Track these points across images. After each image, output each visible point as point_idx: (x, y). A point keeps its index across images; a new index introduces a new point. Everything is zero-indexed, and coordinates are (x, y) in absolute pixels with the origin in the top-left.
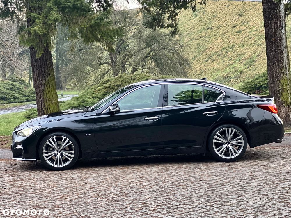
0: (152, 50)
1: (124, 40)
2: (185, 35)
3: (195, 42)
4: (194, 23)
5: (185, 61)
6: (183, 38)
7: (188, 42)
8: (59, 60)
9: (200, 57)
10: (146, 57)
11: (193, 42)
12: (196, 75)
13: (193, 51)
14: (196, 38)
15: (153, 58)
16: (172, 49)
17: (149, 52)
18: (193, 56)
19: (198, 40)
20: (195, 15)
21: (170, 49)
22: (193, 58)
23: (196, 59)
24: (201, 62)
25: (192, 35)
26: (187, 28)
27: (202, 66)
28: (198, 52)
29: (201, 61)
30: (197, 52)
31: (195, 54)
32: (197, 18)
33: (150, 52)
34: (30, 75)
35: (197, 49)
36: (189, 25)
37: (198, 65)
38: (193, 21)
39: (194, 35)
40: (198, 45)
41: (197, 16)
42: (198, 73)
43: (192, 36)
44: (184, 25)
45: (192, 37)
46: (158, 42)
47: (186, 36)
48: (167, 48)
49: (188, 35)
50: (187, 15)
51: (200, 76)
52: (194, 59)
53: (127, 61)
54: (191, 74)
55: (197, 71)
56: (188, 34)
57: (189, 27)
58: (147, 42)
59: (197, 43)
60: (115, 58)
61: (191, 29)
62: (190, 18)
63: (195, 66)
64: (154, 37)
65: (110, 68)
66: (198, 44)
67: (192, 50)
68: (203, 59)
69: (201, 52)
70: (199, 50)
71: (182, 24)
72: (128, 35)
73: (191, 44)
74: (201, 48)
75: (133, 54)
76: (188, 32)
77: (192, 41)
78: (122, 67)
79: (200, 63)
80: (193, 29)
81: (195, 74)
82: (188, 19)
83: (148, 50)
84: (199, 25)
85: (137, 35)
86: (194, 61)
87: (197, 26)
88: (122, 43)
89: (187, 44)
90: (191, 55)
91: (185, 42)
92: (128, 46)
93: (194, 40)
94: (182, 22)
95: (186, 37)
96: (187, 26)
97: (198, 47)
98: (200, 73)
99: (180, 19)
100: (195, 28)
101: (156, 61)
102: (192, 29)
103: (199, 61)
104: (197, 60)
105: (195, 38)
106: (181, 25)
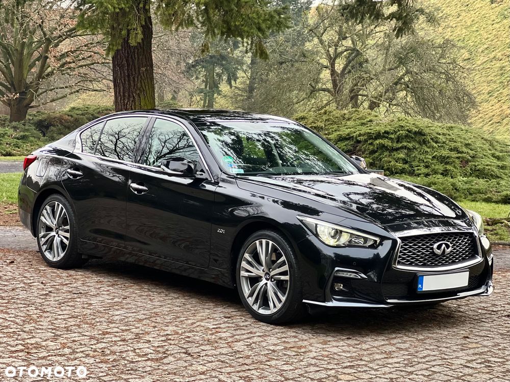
0: (407, 72)
1: (358, 50)
2: (480, 50)
3: (498, 65)
4: (499, 31)
5: (467, 95)
6: (477, 56)
7: (485, 64)
8: (254, 79)
9: (503, 91)
10: (396, 84)
11: (493, 64)
12: (490, 123)
13: (492, 80)
14: (500, 57)
15: (408, 87)
16: (444, 73)
17: (402, 75)
18: (489, 89)
19: (504, 61)
20: (503, 16)
21: (441, 73)
22: (489, 93)
23: (496, 95)
24: (503, 101)
25: (493, 51)
26: (486, 38)
27: (505, 107)
28: (500, 83)
29: (504, 98)
30: (498, 82)
31: (494, 86)
32: (505, 21)
33: (404, 75)
34: (205, 102)
35: (499, 77)
36: (490, 34)
37: (497, 106)
38: (497, 26)
39: (497, 51)
40: (501, 70)
41: (506, 18)
42: (495, 119)
43: (494, 53)
44: (481, 32)
45: (492, 56)
46: (419, 57)
47: (482, 52)
48: (435, 71)
49: (486, 52)
50: (487, 15)
51: (497, 126)
52: (490, 95)
53: (361, 88)
54: (483, 121)
55: (494, 115)
56: (486, 49)
57: (489, 36)
58: (401, 58)
59: (499, 65)
60: (340, 81)
61: (492, 41)
62: (493, 21)
63: (492, 107)
64: (413, 49)
65: (331, 99)
66: (502, 68)
67: (490, 78)
68: (507, 95)
69: (506, 83)
70: (503, 78)
71: (477, 31)
72: (367, 43)
73: (489, 68)
74: (506, 76)
75: (372, 76)
76: (486, 46)
77: (491, 61)
78: (352, 98)
79: (501, 102)
80: (496, 40)
81: (490, 121)
82: (490, 22)
83: (401, 71)
84: (507, 34)
85: (383, 44)
86: (490, 99)
87: (505, 36)
88: (356, 56)
89: (482, 66)
90: (486, 87)
91: (479, 62)
92: (366, 61)
93: (495, 60)
94: (477, 27)
95: (483, 55)
96: (485, 34)
97: (502, 74)
98: (499, 121)
99: (475, 22)
100: (501, 39)
101: (413, 91)
102: (494, 41)
103: (500, 99)
104: (497, 97)
105: (497, 57)
106: (475, 33)
